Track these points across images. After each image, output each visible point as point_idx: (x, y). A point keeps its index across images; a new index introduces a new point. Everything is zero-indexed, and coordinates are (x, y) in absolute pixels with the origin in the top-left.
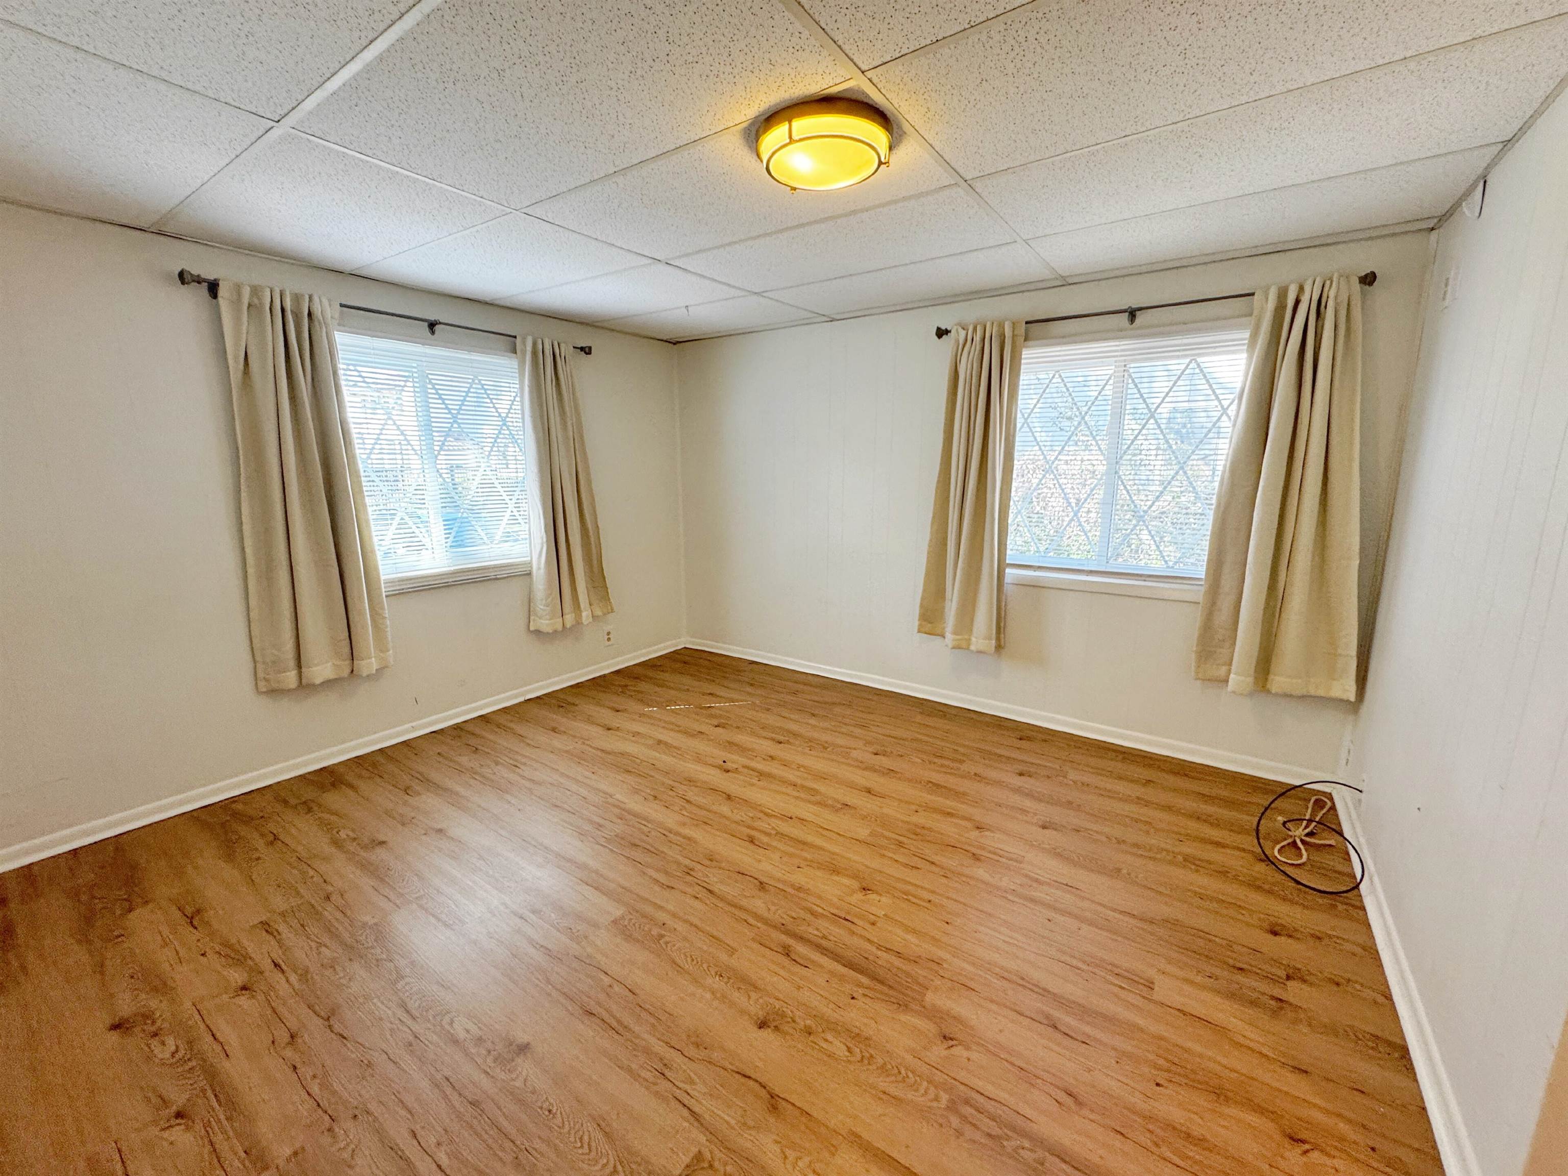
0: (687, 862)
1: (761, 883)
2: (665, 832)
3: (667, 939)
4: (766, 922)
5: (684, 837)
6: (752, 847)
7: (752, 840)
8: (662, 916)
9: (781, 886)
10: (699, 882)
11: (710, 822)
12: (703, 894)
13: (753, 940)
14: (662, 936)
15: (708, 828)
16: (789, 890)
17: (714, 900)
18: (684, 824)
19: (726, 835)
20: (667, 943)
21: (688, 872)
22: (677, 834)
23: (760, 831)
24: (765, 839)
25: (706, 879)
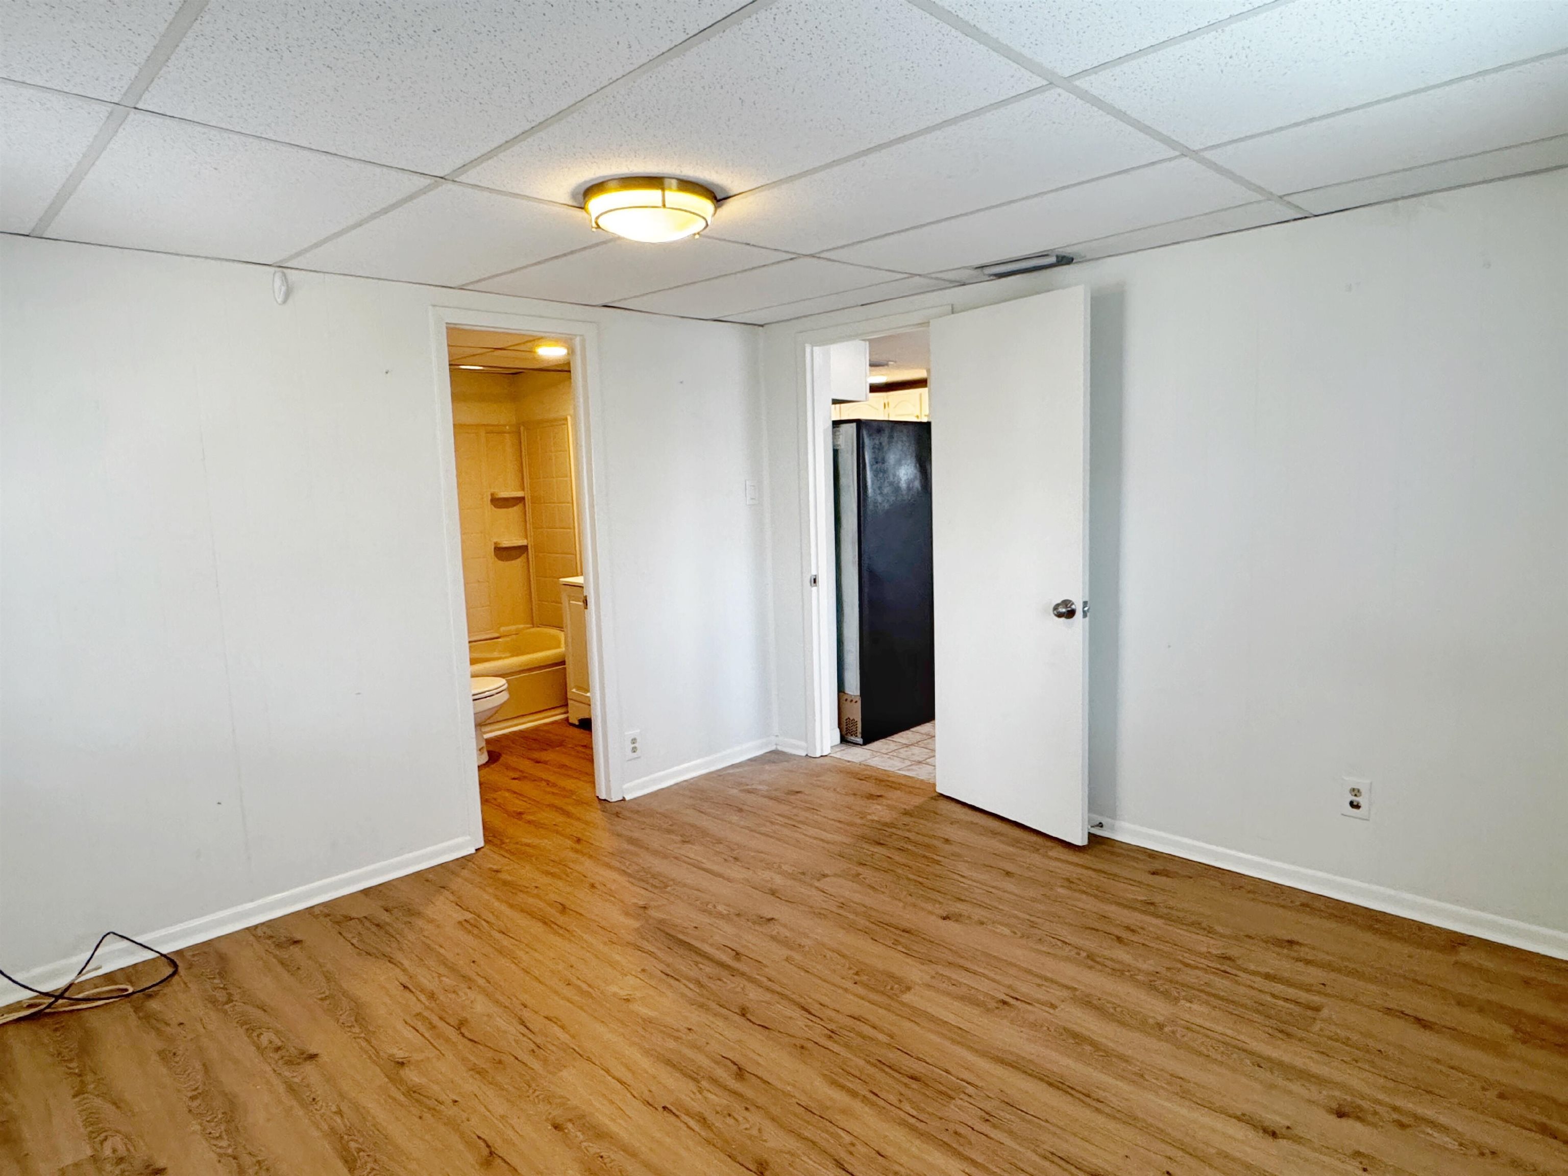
0: (836, 1048)
1: (743, 1015)
2: (874, 1098)
3: (851, 972)
4: (751, 980)
5: (842, 1087)
6: (742, 1062)
7: (741, 1073)
8: (860, 990)
9: (724, 1011)
10: (818, 1021)
11: (800, 1110)
12: (815, 1008)
13: (766, 966)
14: (857, 974)
15: (805, 1101)
16: (714, 1006)
17: (802, 1001)
18: (844, 1111)
19: (779, 1085)
20: (850, 968)
21: (832, 1034)
22: (853, 1094)
23: (725, 1088)
24: (721, 1073)
25: (811, 1024)
